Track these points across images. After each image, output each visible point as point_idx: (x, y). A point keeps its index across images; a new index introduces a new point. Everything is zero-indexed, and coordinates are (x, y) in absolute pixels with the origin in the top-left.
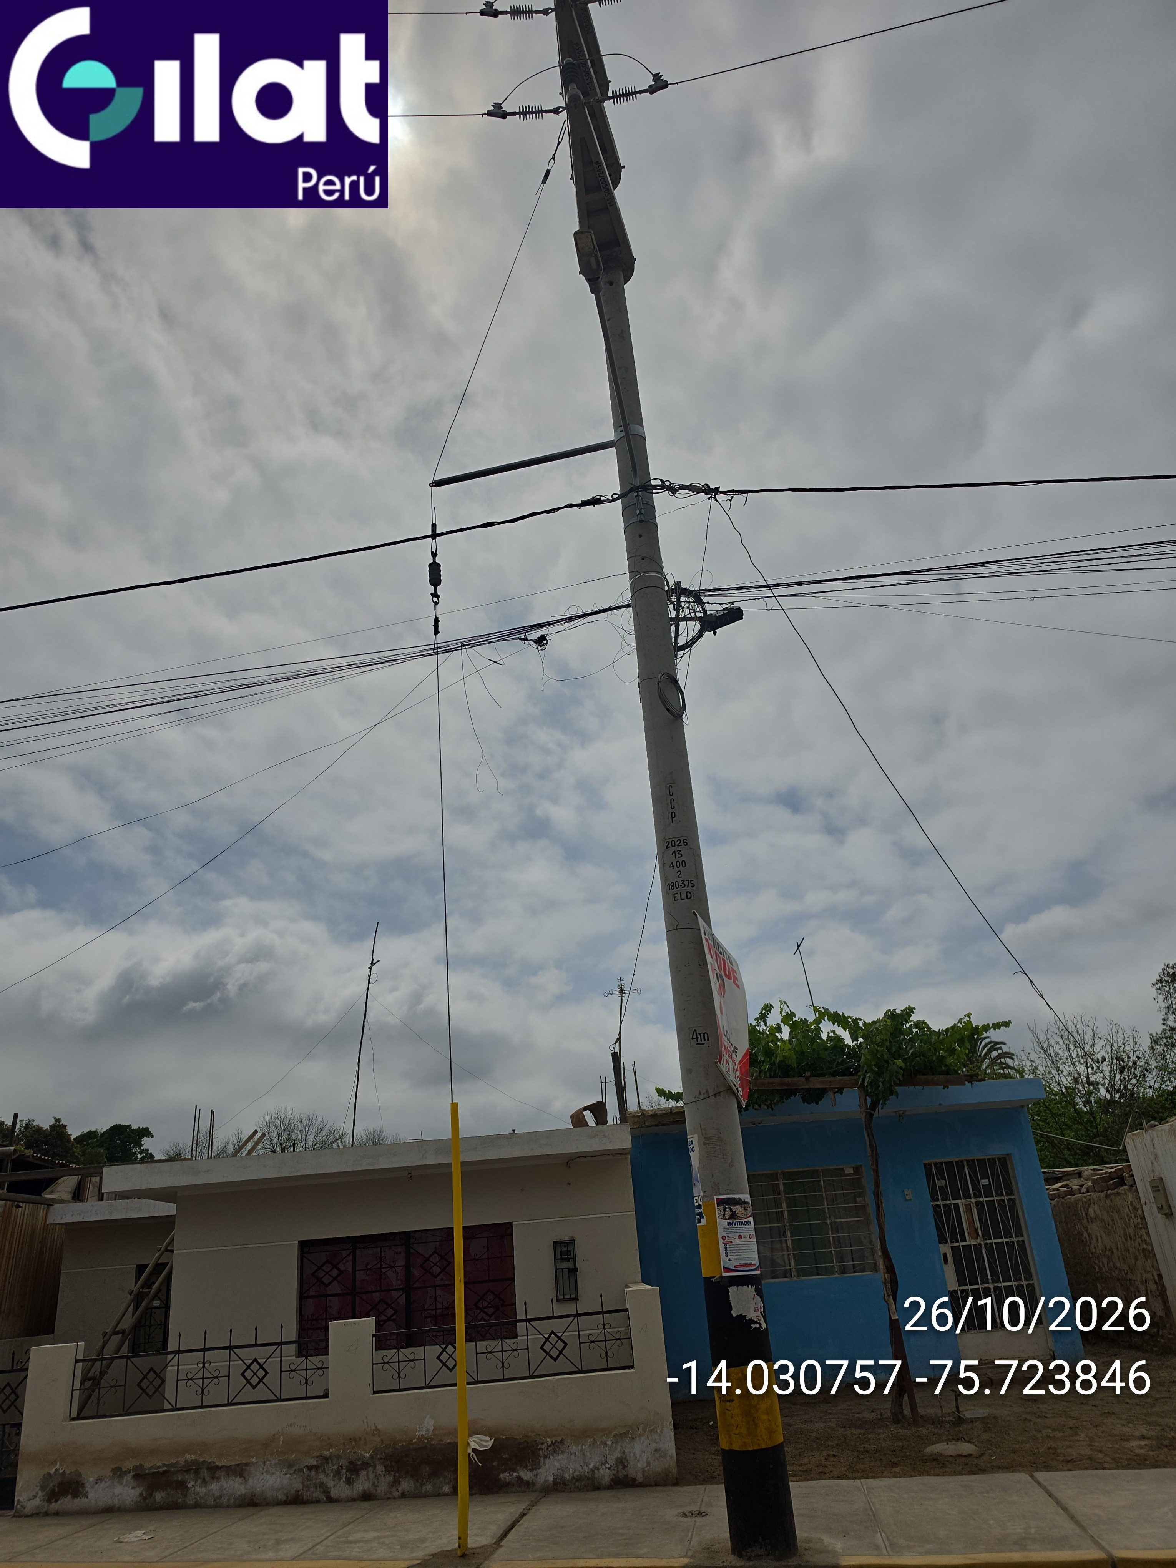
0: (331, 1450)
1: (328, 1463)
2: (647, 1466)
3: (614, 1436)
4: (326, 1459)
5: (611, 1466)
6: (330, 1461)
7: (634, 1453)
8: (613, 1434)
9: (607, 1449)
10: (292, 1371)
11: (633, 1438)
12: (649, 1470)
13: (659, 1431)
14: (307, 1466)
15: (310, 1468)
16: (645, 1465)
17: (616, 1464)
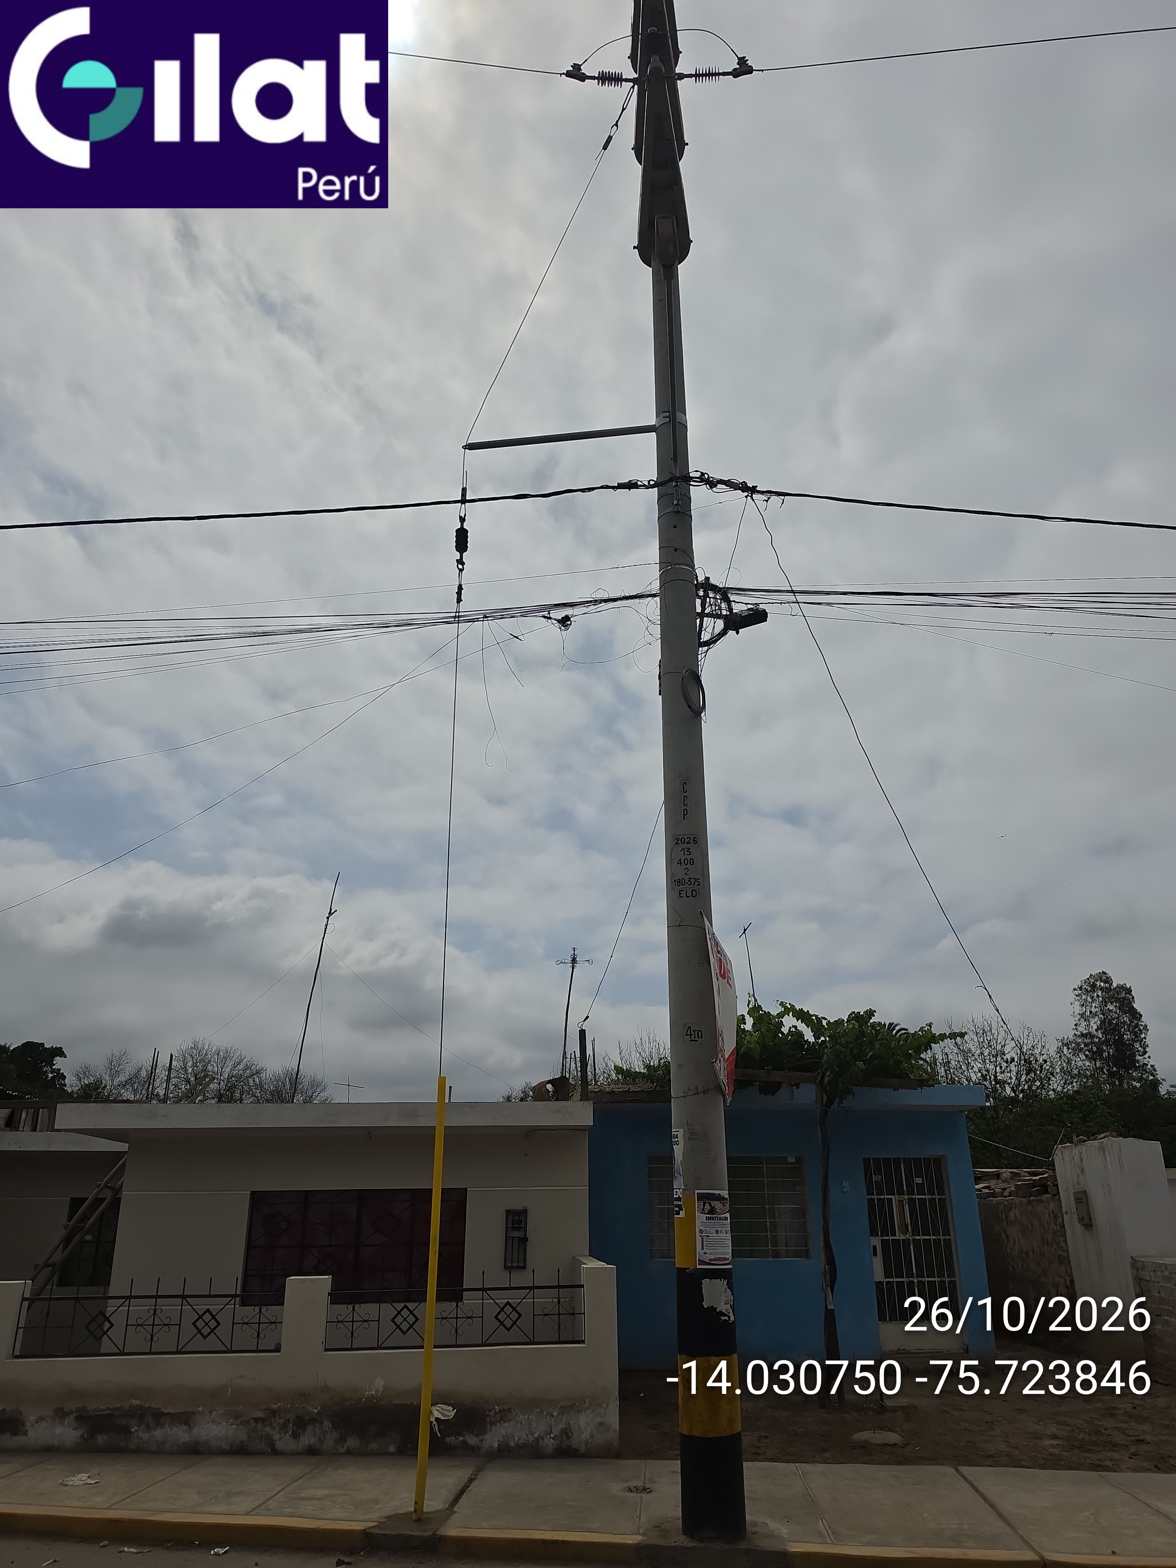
0: (279, 1404)
1: (275, 1417)
2: (590, 1439)
3: (560, 1407)
4: (274, 1413)
5: (555, 1436)
6: (277, 1415)
7: (579, 1427)
9: (553, 1419)
10: (244, 1323)
11: (579, 1411)
12: (592, 1442)
13: (604, 1405)
14: (254, 1418)
15: (257, 1420)
16: (588, 1437)
17: (561, 1435)
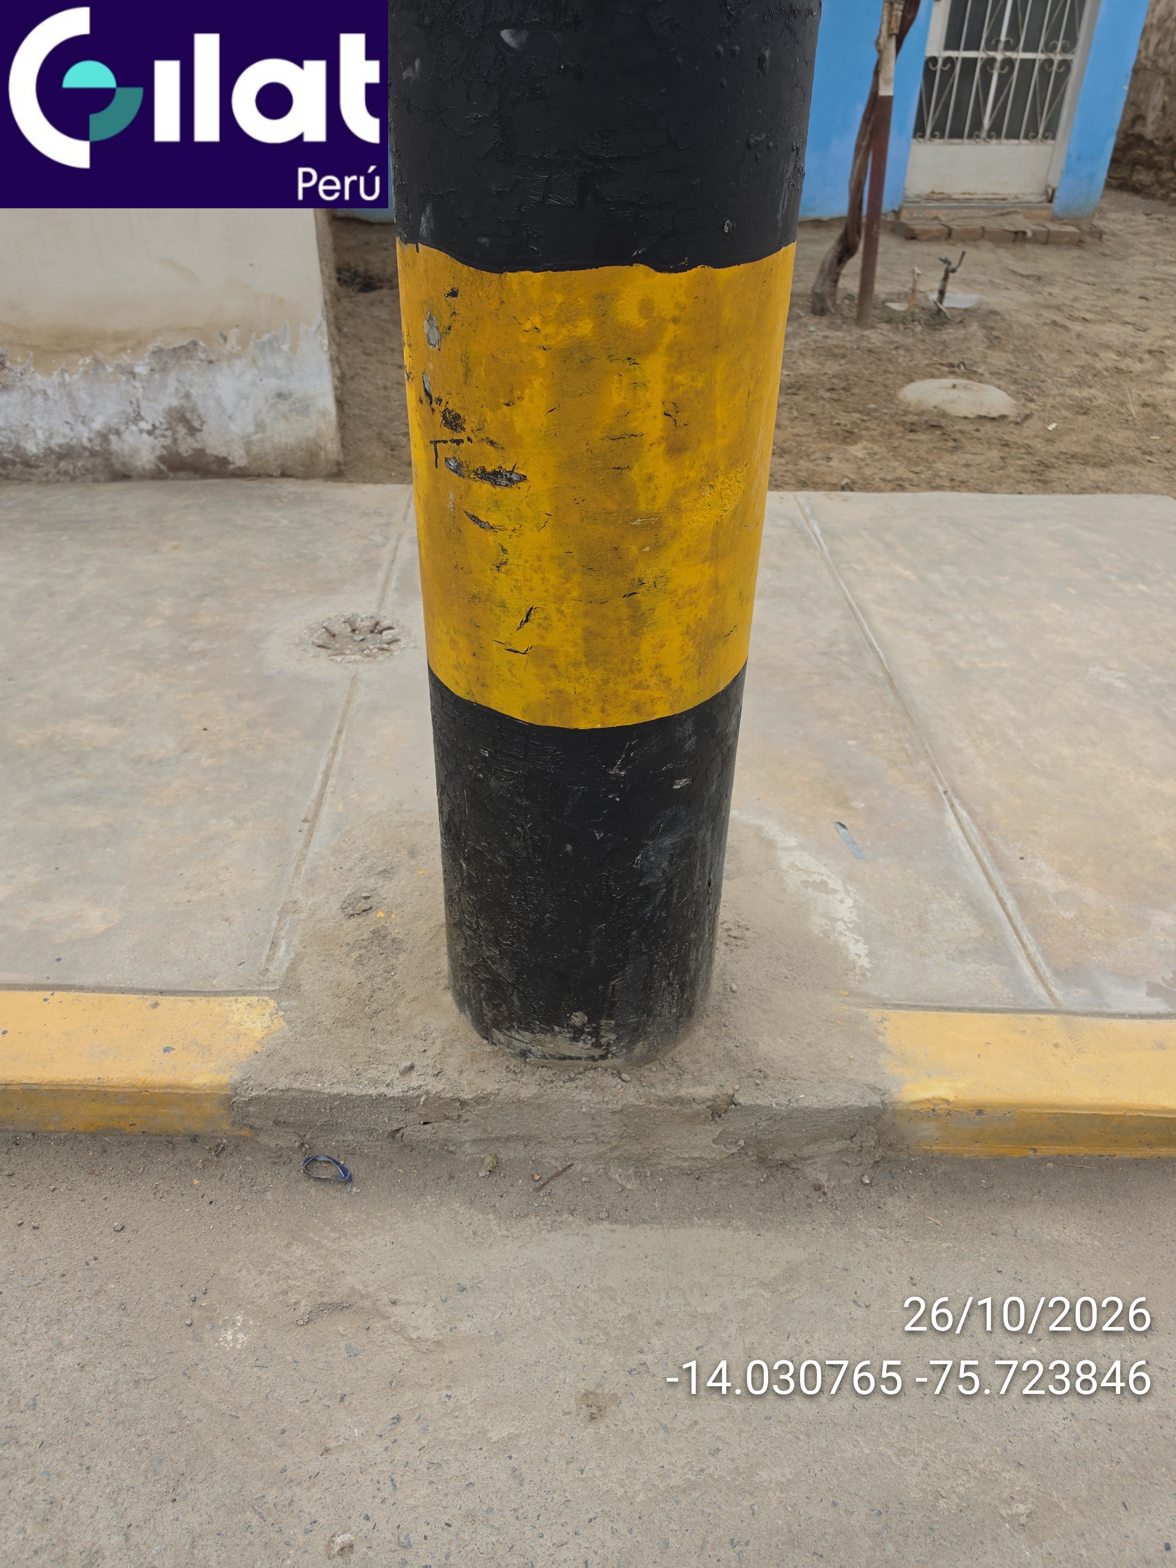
2: (257, 432)
3: (154, 353)
5: (154, 426)
7: (218, 401)
8: (150, 348)
9: (138, 384)
11: (211, 362)
12: (262, 440)
13: (285, 348)
16: (251, 429)
17: (169, 423)
